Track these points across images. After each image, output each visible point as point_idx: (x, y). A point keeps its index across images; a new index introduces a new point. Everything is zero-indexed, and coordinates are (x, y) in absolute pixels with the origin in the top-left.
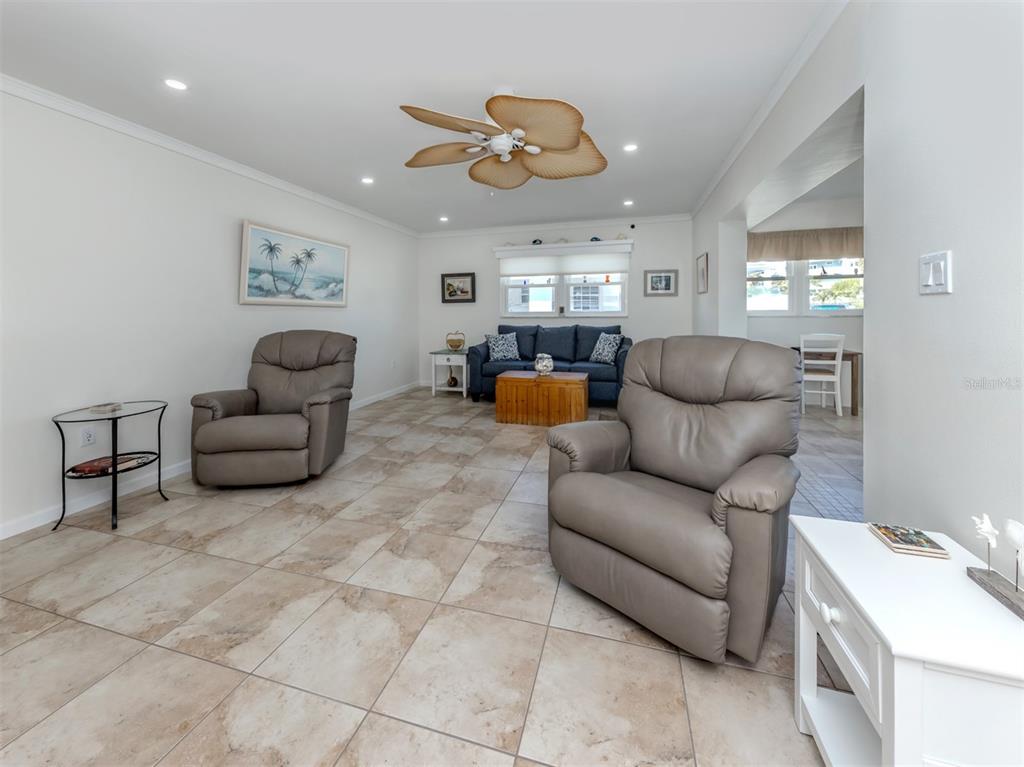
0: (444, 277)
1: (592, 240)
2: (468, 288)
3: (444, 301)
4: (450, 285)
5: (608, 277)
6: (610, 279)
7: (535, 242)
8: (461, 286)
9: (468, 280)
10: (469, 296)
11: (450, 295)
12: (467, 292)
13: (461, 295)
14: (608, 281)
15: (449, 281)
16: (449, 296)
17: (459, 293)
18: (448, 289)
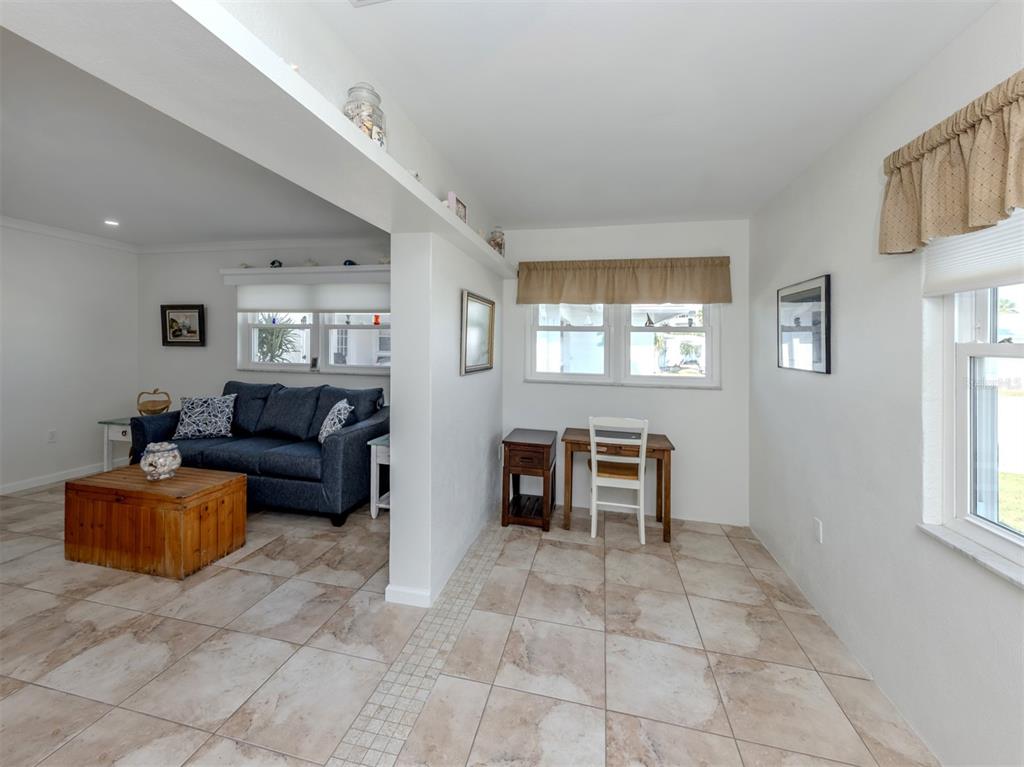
0: (164, 309)
1: (345, 264)
2: (196, 327)
3: (166, 342)
4: (173, 321)
5: (377, 317)
6: (380, 320)
7: (273, 263)
8: (187, 322)
9: (195, 314)
10: (196, 338)
11: (175, 335)
12: (194, 332)
13: (186, 337)
14: (376, 323)
15: (172, 315)
16: (171, 335)
17: (185, 332)
18: (171, 327)
